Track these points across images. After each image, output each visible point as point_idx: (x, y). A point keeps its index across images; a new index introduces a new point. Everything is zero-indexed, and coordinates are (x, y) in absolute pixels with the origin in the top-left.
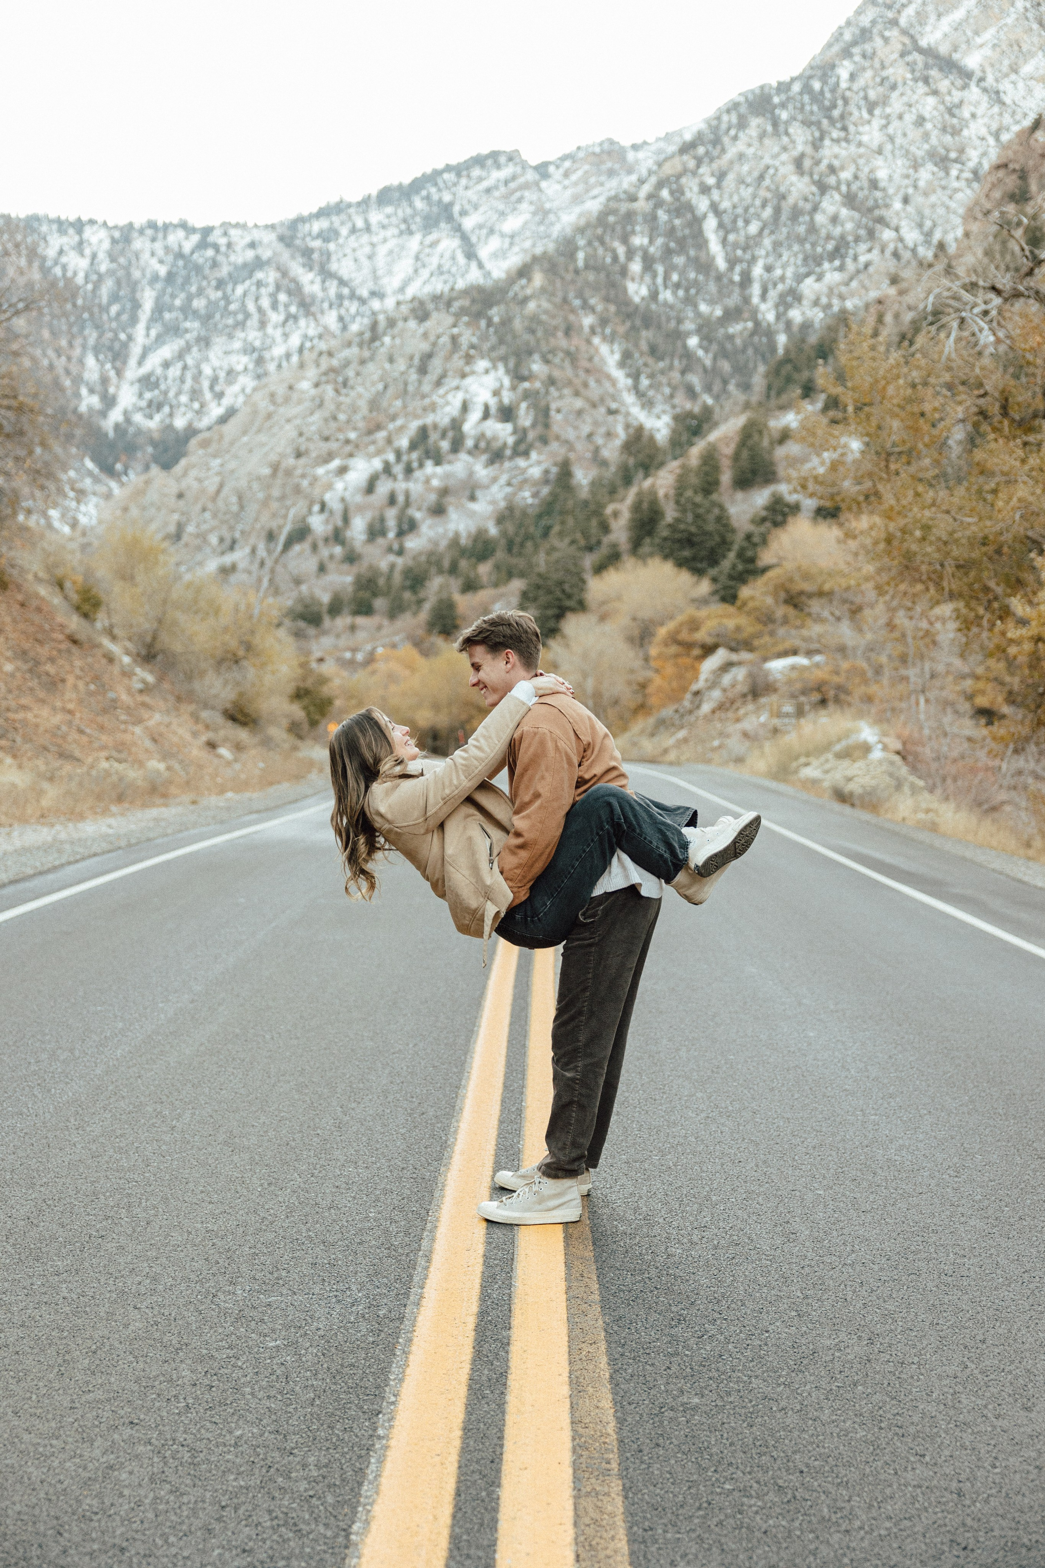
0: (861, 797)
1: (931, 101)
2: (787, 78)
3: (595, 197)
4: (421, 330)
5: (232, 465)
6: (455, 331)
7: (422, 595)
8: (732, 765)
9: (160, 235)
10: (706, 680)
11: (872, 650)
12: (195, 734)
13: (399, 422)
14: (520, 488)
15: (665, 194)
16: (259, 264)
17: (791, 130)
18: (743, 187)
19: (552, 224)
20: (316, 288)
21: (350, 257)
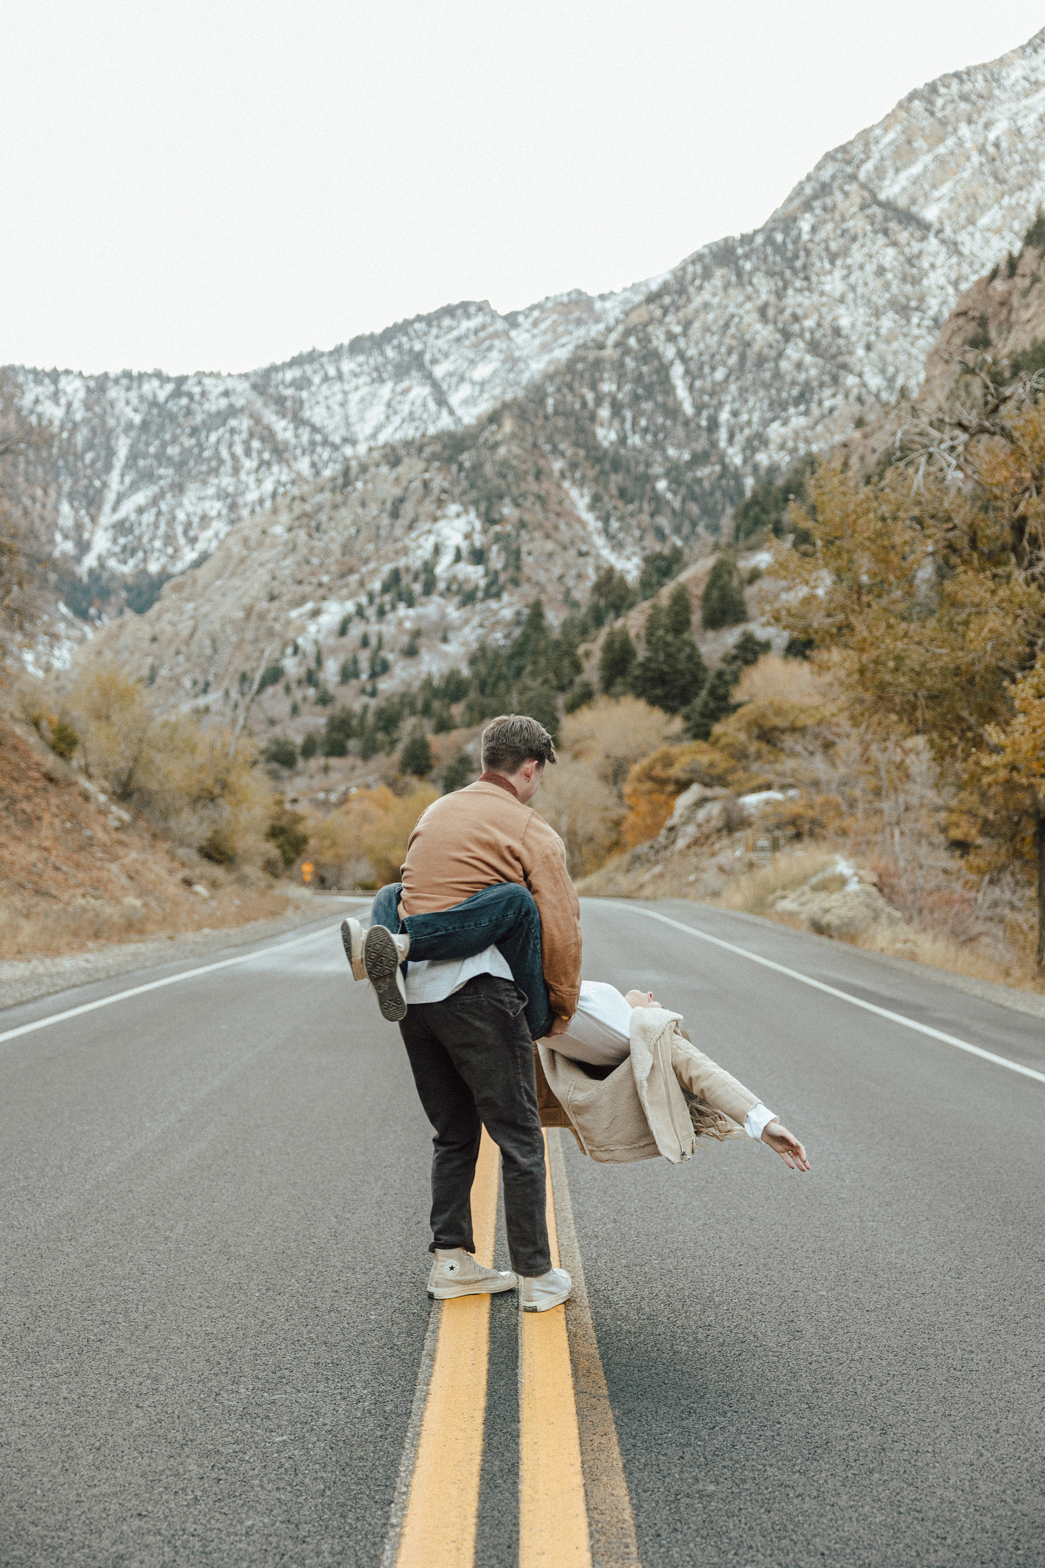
0: (839, 928)
1: (891, 252)
2: (748, 230)
3: (563, 346)
4: (393, 476)
5: (206, 608)
6: (427, 476)
7: (395, 735)
8: (708, 899)
9: (135, 385)
10: (681, 816)
11: (845, 784)
12: (171, 872)
13: (372, 565)
14: (492, 630)
15: (632, 341)
16: (233, 411)
17: (755, 280)
18: (708, 335)
19: (521, 372)
20: (289, 435)
21: (323, 404)
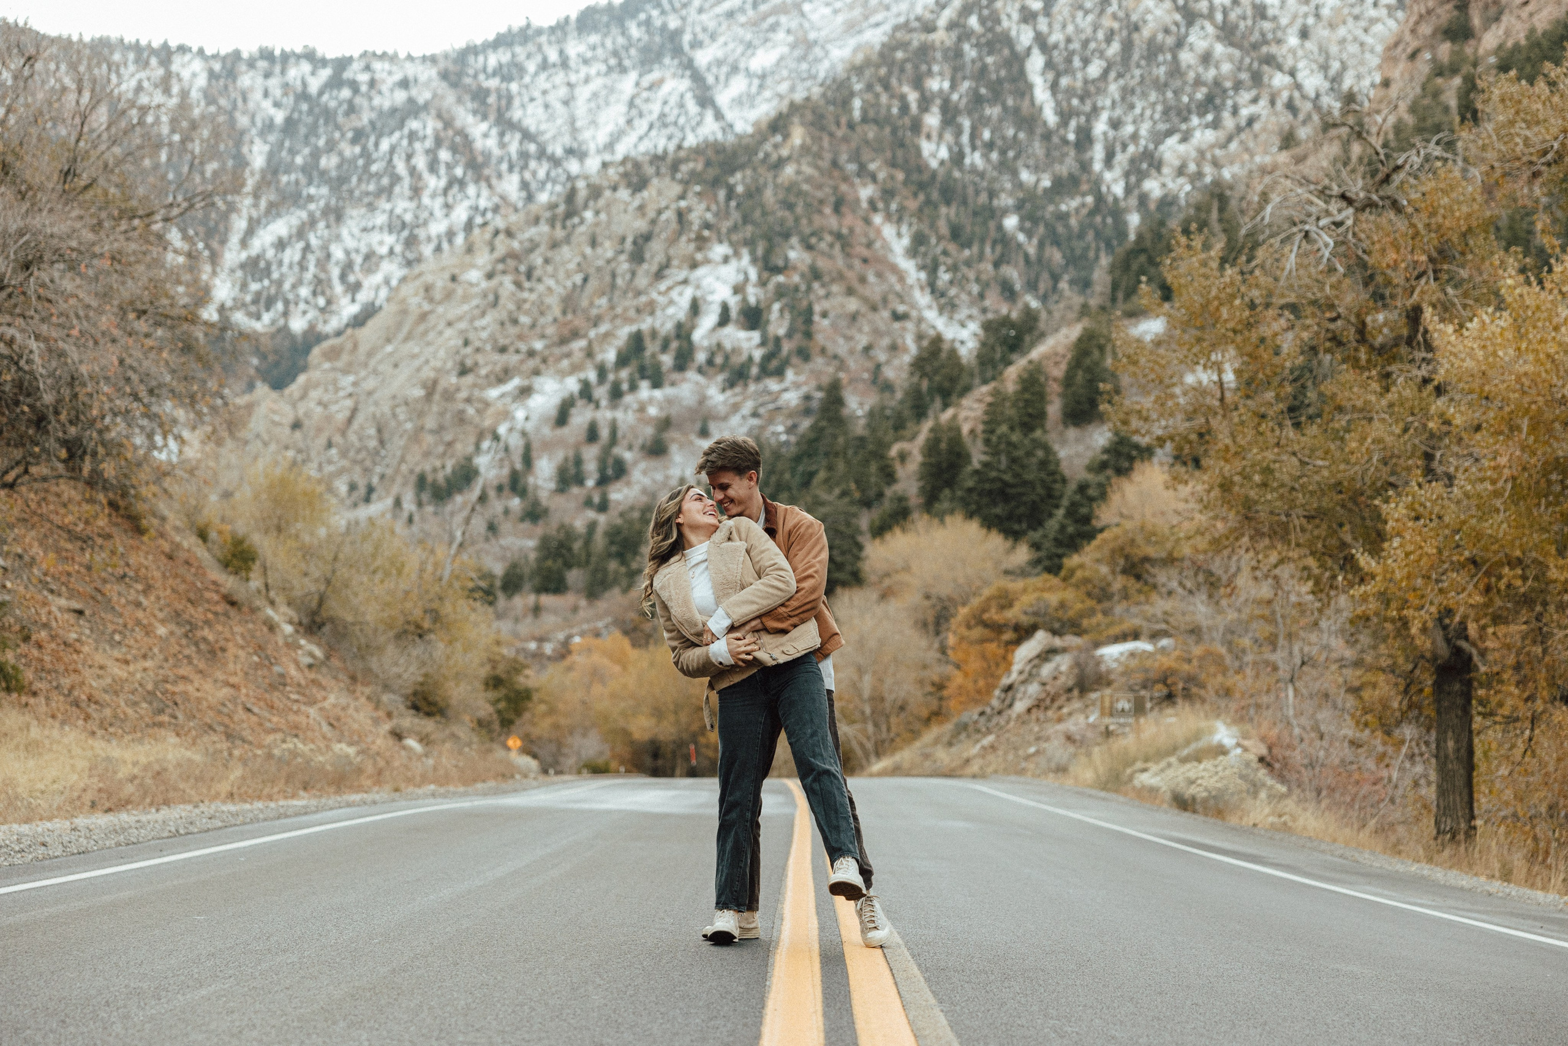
0: (1204, 802)
3: (877, 25)
4: (637, 203)
5: (370, 383)
6: (683, 204)
7: (634, 566)
8: (1051, 776)
9: (277, 69)
10: (1021, 672)
11: (1233, 632)
13: (603, 328)
14: (771, 421)
15: (973, 21)
16: (413, 109)
18: (1080, 14)
19: (817, 60)
20: (492, 143)
21: (540, 101)
